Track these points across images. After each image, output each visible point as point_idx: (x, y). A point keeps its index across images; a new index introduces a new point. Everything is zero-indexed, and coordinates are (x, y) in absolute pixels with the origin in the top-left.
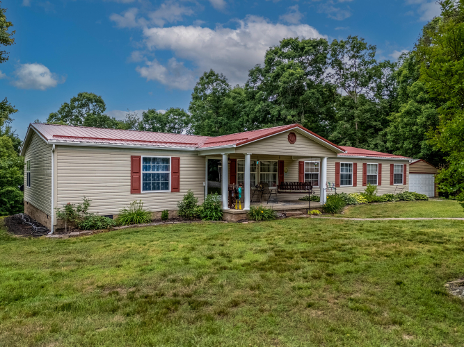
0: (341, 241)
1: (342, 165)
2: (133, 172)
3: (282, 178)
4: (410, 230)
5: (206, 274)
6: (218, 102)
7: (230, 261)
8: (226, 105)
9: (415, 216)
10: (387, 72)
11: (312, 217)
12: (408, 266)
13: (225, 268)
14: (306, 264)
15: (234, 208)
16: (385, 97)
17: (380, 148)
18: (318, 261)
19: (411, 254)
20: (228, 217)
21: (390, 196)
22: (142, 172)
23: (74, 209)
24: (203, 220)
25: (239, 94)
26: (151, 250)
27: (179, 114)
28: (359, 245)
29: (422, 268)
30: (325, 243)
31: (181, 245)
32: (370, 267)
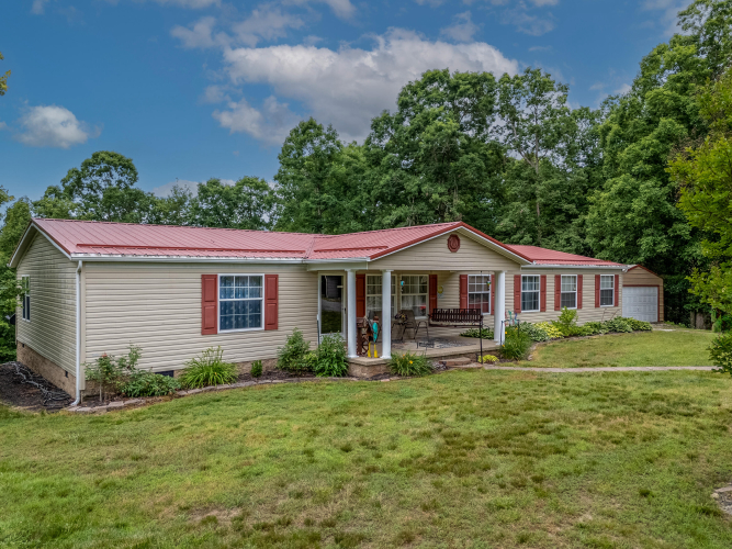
0: (540, 414)
1: (524, 278)
2: (205, 301)
3: (434, 303)
4: (640, 391)
5: (348, 480)
6: (320, 170)
7: (378, 457)
8: (334, 175)
9: (641, 364)
10: (583, 126)
11: (487, 367)
12: (651, 461)
13: (374, 470)
14: (497, 458)
15: (364, 355)
16: (580, 164)
17: (574, 246)
18: (514, 453)
19: (650, 438)
20: (357, 371)
21: (596, 326)
22: (219, 300)
23: (112, 363)
24: (319, 377)
25: (355, 157)
26: (249, 435)
27: (257, 187)
28: (568, 420)
29: (673, 464)
30: (518, 418)
31: (295, 426)
32: (594, 463)
